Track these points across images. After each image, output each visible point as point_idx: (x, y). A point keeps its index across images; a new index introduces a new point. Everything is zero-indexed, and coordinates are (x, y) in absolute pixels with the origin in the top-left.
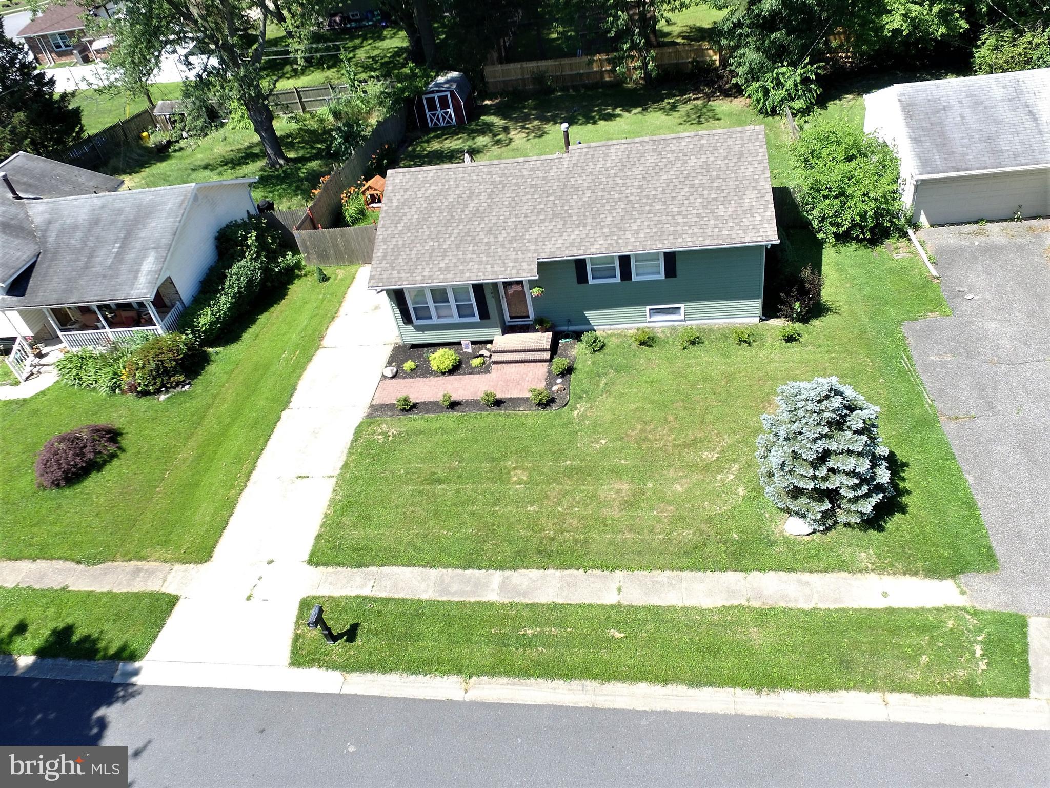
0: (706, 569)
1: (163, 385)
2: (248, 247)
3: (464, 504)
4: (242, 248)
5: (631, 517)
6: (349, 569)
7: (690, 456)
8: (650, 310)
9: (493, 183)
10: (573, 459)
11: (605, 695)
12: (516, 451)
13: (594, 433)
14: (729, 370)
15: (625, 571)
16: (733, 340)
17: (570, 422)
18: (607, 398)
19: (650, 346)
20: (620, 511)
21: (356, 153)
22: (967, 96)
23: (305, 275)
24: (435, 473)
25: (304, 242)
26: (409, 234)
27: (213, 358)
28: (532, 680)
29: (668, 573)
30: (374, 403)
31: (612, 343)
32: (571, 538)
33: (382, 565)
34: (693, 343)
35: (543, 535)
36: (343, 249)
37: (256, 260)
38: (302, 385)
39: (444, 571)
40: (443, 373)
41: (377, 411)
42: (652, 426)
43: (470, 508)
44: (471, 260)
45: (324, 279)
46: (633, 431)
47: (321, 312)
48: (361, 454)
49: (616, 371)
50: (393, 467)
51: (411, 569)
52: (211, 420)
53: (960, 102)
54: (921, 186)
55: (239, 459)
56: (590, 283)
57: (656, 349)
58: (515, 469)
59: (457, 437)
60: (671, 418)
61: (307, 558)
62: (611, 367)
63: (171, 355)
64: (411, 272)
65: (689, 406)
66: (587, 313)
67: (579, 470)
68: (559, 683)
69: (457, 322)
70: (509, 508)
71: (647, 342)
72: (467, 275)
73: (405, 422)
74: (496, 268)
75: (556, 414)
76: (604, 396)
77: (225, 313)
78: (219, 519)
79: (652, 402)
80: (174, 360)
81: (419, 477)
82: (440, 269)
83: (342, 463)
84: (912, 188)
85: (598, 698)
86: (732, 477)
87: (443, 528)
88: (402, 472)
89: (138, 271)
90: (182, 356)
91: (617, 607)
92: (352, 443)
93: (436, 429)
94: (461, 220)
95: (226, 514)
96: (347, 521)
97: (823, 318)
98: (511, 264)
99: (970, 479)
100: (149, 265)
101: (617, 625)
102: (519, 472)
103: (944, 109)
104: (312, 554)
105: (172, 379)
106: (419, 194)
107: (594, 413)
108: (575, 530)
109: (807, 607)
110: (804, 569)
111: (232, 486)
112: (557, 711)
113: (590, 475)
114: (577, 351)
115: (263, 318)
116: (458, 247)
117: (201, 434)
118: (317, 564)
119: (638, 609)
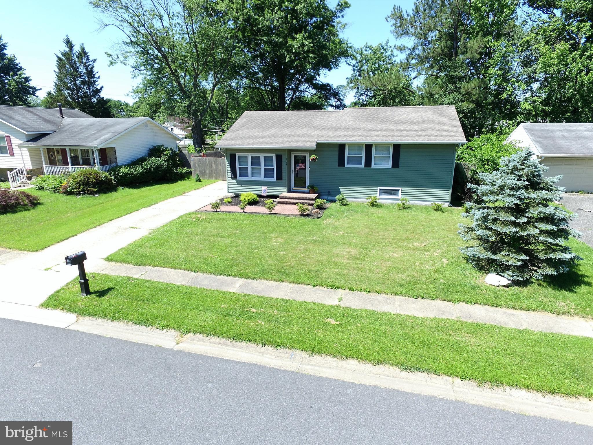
0: (417, 296)
1: (83, 190)
5: (356, 264)
6: (132, 265)
7: (405, 244)
8: (380, 190)
12: (280, 231)
13: (336, 230)
15: (347, 291)
17: (320, 224)
20: (348, 260)
23: (190, 180)
24: (220, 234)
25: (195, 163)
26: (247, 130)
27: (119, 190)
29: (383, 295)
30: (199, 210)
31: (354, 205)
32: (307, 268)
33: (157, 266)
34: (405, 208)
35: (285, 264)
36: (213, 170)
37: (166, 161)
38: (161, 203)
39: (202, 274)
41: (197, 212)
43: (237, 248)
44: (279, 139)
45: (199, 180)
47: (190, 188)
48: (177, 223)
49: (355, 212)
50: (194, 229)
51: (177, 270)
52: (98, 208)
55: (101, 218)
56: (346, 166)
58: (276, 237)
59: (242, 223)
61: (106, 257)
62: (352, 211)
63: (95, 176)
64: (242, 142)
66: (341, 189)
67: (322, 242)
68: (269, 349)
69: (262, 180)
70: (265, 251)
71: (375, 205)
72: (274, 144)
73: (213, 215)
74: (292, 143)
75: (312, 220)
77: (137, 173)
78: (64, 236)
80: (95, 179)
81: (208, 234)
82: (259, 142)
83: (162, 225)
85: (304, 366)
88: (199, 231)
90: (100, 180)
91: (337, 307)
92: (174, 220)
93: (230, 219)
94: (278, 127)
95: (70, 235)
96: (147, 244)
98: (301, 142)
101: (335, 316)
102: (278, 239)
104: (111, 255)
105: (90, 189)
106: (259, 119)
107: (337, 224)
108: (312, 265)
109: (519, 328)
110: (509, 307)
111: (87, 226)
114: (332, 205)
116: (272, 135)
118: (111, 260)
119: (356, 310)
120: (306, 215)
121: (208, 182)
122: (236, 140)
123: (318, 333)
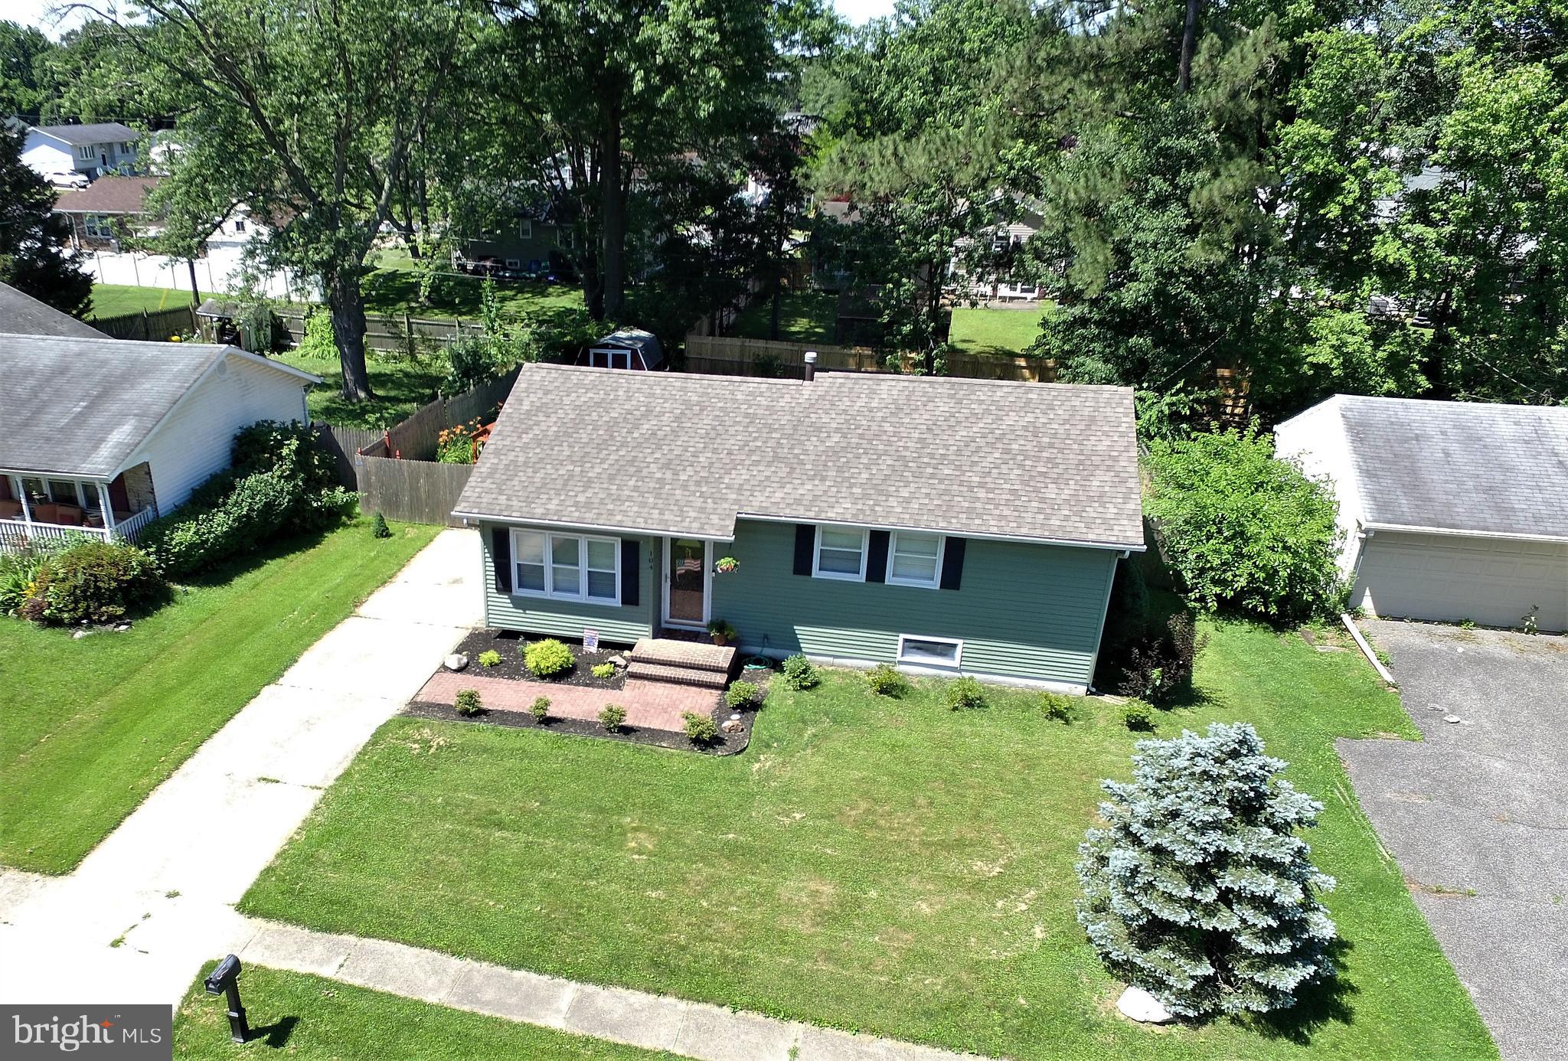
0: (962, 1048)
1: (87, 615)
2: (281, 458)
3: (534, 865)
4: (271, 457)
5: (831, 938)
6: (307, 931)
7: (952, 863)
8: (906, 640)
9: (686, 402)
10: (742, 831)
12: (644, 804)
13: (784, 801)
14: (1029, 752)
15: (807, 1025)
16: (1038, 711)
17: (743, 778)
18: (813, 754)
19: (897, 697)
20: (813, 926)
21: (477, 391)
22: (1455, 427)
23: (356, 526)
24: (496, 813)
25: (367, 474)
26: (538, 450)
27: (178, 598)
29: (888, 1042)
30: (419, 699)
31: (833, 682)
32: (716, 952)
33: (367, 935)
34: (969, 703)
35: (666, 937)
36: (423, 496)
37: (287, 479)
38: (307, 659)
39: (477, 965)
40: (543, 677)
41: (418, 709)
42: (887, 808)
43: (544, 874)
44: (629, 498)
45: (384, 533)
46: (852, 809)
47: (367, 572)
48: (377, 763)
49: (835, 721)
50: (425, 791)
51: (416, 950)
52: (144, 682)
53: (1443, 433)
54: (1373, 542)
55: (172, 737)
56: (813, 576)
57: (906, 702)
58: (636, 830)
59: (544, 766)
60: (921, 801)
61: (237, 900)
62: (826, 714)
63: (114, 571)
64: (528, 501)
65: (955, 790)
66: (799, 630)
67: (748, 851)
69: (583, 601)
70: (614, 887)
71: (891, 689)
72: (619, 518)
73: (464, 731)
74: (668, 516)
75: (722, 762)
76: (809, 751)
77: (216, 538)
78: (106, 815)
79: (891, 774)
80: (115, 580)
81: (465, 814)
82: (576, 504)
83: (340, 772)
84: (1357, 545)
86: (1024, 907)
87: (491, 896)
88: (439, 800)
89: (102, 440)
90: (129, 577)
92: (365, 747)
93: (512, 750)
94: (624, 444)
95: (121, 810)
96: (324, 855)
97: (1196, 709)
98: (693, 514)
100: (122, 434)
102: (641, 835)
103: (1417, 438)
104: (249, 895)
105: (104, 609)
106: (566, 400)
107: (787, 773)
108: (729, 941)
111: (147, 773)
113: (767, 862)
114: (774, 686)
115: (272, 565)
116: (611, 478)
117: (123, 692)
118: (253, 913)
120: (707, 742)
121: (412, 539)
122: (510, 493)
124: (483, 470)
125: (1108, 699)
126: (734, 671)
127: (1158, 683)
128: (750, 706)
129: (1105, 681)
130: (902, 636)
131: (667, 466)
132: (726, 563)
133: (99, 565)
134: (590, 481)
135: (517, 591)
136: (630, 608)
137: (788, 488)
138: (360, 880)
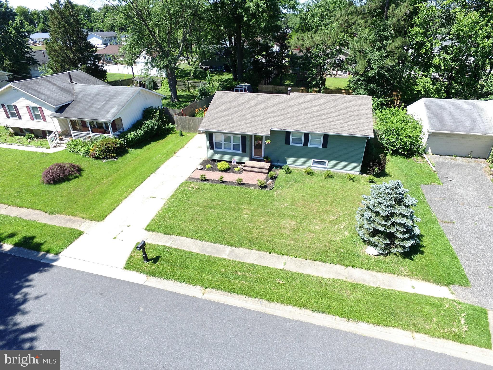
0: (327, 262)
1: (106, 156)
2: (155, 116)
3: (219, 218)
4: (152, 116)
5: (294, 235)
6: (162, 234)
7: (325, 216)
10: (272, 209)
11: (271, 308)
12: (247, 202)
13: (283, 201)
14: (344, 188)
15: (288, 257)
16: (347, 179)
17: (272, 196)
18: (290, 190)
19: (311, 175)
20: (290, 232)
21: (205, 99)
22: (453, 106)
23: (175, 133)
24: (210, 205)
25: (177, 120)
26: (220, 113)
27: (129, 152)
28: (236, 295)
29: (308, 261)
30: (191, 177)
31: (295, 172)
32: (265, 239)
33: (177, 235)
34: (329, 177)
35: (253, 235)
36: (192, 126)
37: (157, 121)
38: (162, 167)
39: (205, 242)
40: (222, 171)
41: (191, 179)
42: (308, 203)
43: (222, 220)
44: (243, 125)
45: (182, 135)
46: (300, 203)
47: (177, 145)
48: (180, 193)
49: (296, 181)
50: (192, 200)
51: (190, 239)
52: (121, 173)
53: (450, 107)
54: (431, 135)
55: (128, 187)
56: (290, 145)
57: (313, 176)
58: (245, 209)
59: (222, 193)
60: (317, 201)
61: (145, 227)
62: (293, 180)
63: (113, 145)
64: (218, 126)
65: (326, 198)
66: (287, 159)
67: (274, 214)
68: (249, 299)
69: (232, 152)
70: (240, 223)
71: (309, 173)
72: (241, 130)
73: (202, 185)
74: (253, 130)
75: (267, 192)
76: (289, 189)
77: (139, 136)
78: (112, 206)
79: (309, 194)
80: (113, 147)
81: (202, 205)
82: (230, 127)
83: (171, 195)
84: (427, 136)
85: (267, 309)
86: (342, 227)
87: (209, 226)
88: (196, 202)
89: (109, 112)
90: (117, 147)
91: (283, 271)
92: (177, 189)
93: (214, 189)
94: (242, 111)
95: (115, 205)
96: (167, 216)
97: (386, 178)
98: (259, 129)
99: (454, 247)
100: (114, 110)
101: (282, 278)
102: (247, 210)
104: (148, 226)
105: (110, 155)
106: (227, 100)
107: (283, 194)
108: (268, 236)
109: (374, 286)
110: (374, 270)
111: (122, 196)
112: (246, 311)
113: (278, 216)
114: (280, 173)
115: (153, 144)
116: (239, 120)
117: (116, 176)
118: (149, 230)
119: (292, 273)
120: (263, 187)
121: (189, 137)
122: (213, 124)
123: (273, 289)
124: (206, 118)
125: (364, 175)
126: (270, 169)
127: (377, 171)
128: (274, 178)
129: (363, 171)
130: (313, 160)
131: (253, 117)
132: (268, 141)
133: (109, 144)
134: (233, 121)
135: (215, 149)
136: (244, 153)
137: (284, 122)
138: (176, 222)
